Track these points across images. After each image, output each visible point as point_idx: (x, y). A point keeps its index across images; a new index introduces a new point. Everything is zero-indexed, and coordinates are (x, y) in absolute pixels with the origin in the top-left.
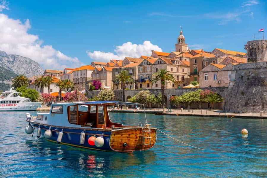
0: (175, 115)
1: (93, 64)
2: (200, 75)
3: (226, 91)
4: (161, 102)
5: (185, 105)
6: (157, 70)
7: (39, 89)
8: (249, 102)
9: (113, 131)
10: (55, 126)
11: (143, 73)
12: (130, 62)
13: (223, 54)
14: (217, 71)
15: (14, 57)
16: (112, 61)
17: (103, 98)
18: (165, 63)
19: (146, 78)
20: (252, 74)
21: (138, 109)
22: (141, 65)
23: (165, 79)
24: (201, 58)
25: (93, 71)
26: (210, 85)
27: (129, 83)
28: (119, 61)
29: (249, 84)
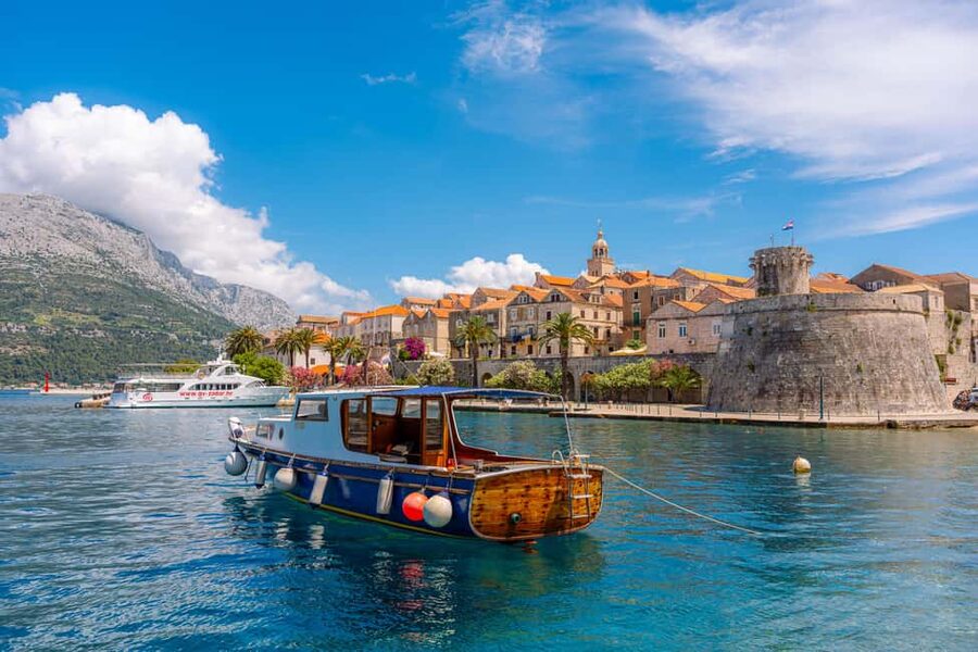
0: (596, 416)
1: (406, 303)
2: (649, 327)
3: (709, 363)
4: (561, 387)
5: (616, 394)
6: (549, 314)
7: (286, 357)
8: (767, 387)
9: (479, 476)
10: (305, 457)
11: (518, 324)
12: (489, 298)
13: (697, 280)
14: (686, 318)
15: (234, 289)
16: (447, 297)
17: (429, 378)
18: (569, 300)
19: (525, 334)
20: (773, 322)
21: (509, 403)
22: (514, 303)
23: (570, 334)
24: (649, 287)
25: (404, 319)
26: (672, 348)
27: (486, 344)
28: (463, 295)
29: (766, 347)
